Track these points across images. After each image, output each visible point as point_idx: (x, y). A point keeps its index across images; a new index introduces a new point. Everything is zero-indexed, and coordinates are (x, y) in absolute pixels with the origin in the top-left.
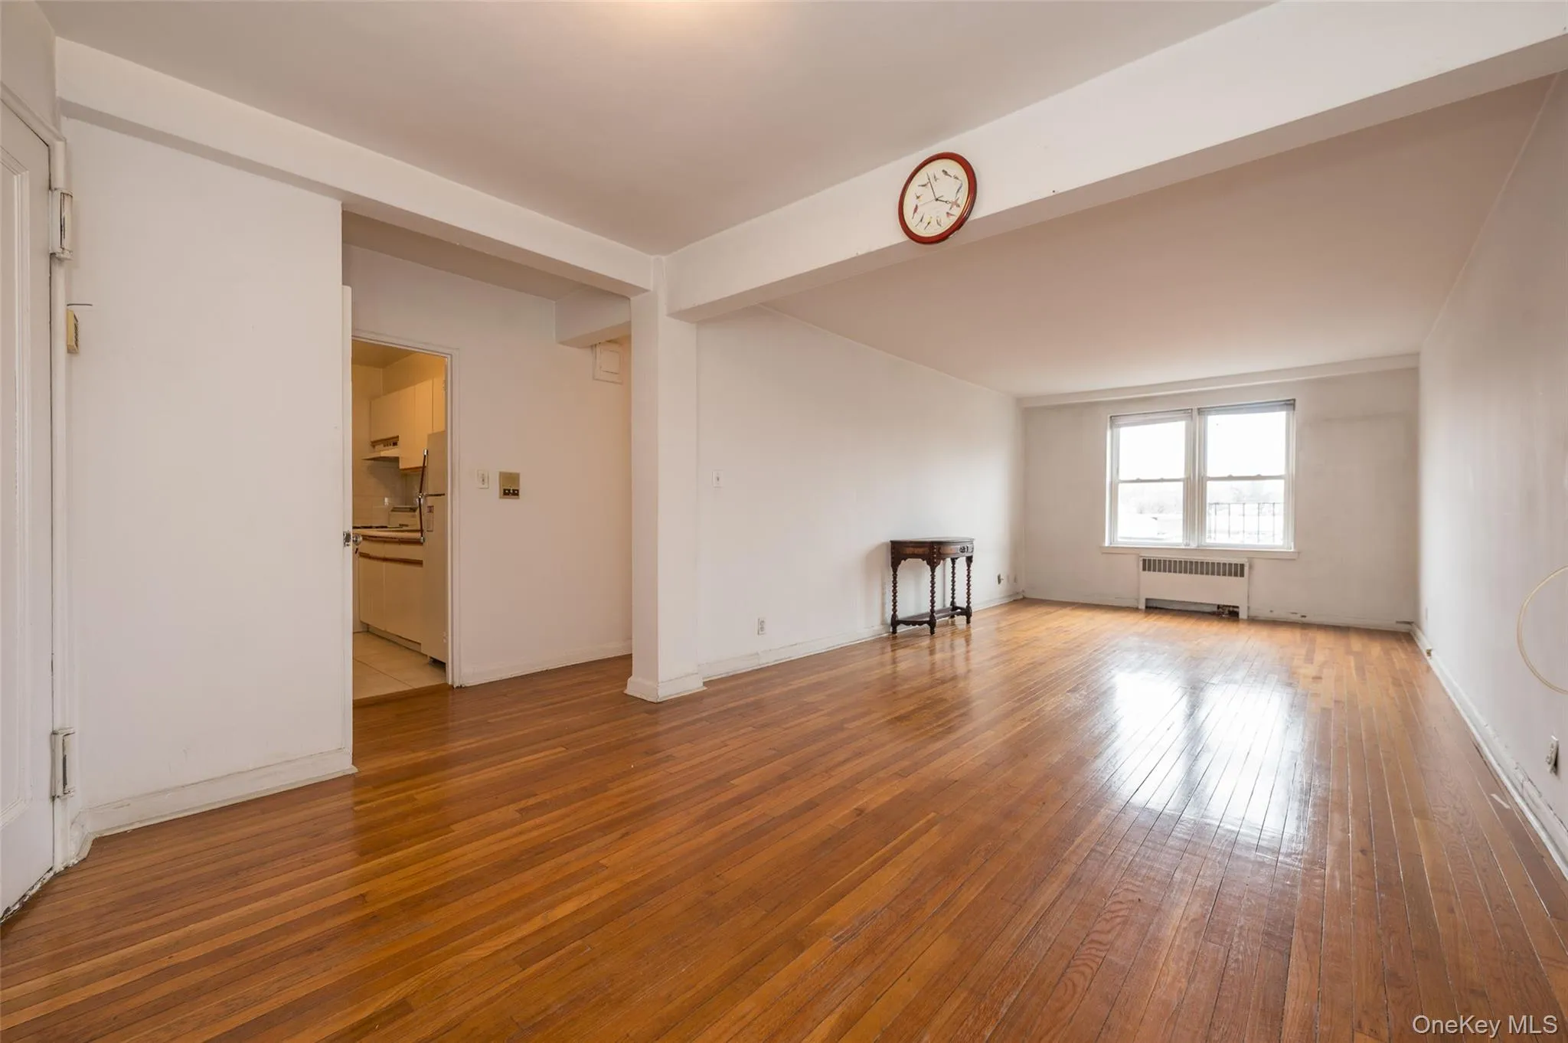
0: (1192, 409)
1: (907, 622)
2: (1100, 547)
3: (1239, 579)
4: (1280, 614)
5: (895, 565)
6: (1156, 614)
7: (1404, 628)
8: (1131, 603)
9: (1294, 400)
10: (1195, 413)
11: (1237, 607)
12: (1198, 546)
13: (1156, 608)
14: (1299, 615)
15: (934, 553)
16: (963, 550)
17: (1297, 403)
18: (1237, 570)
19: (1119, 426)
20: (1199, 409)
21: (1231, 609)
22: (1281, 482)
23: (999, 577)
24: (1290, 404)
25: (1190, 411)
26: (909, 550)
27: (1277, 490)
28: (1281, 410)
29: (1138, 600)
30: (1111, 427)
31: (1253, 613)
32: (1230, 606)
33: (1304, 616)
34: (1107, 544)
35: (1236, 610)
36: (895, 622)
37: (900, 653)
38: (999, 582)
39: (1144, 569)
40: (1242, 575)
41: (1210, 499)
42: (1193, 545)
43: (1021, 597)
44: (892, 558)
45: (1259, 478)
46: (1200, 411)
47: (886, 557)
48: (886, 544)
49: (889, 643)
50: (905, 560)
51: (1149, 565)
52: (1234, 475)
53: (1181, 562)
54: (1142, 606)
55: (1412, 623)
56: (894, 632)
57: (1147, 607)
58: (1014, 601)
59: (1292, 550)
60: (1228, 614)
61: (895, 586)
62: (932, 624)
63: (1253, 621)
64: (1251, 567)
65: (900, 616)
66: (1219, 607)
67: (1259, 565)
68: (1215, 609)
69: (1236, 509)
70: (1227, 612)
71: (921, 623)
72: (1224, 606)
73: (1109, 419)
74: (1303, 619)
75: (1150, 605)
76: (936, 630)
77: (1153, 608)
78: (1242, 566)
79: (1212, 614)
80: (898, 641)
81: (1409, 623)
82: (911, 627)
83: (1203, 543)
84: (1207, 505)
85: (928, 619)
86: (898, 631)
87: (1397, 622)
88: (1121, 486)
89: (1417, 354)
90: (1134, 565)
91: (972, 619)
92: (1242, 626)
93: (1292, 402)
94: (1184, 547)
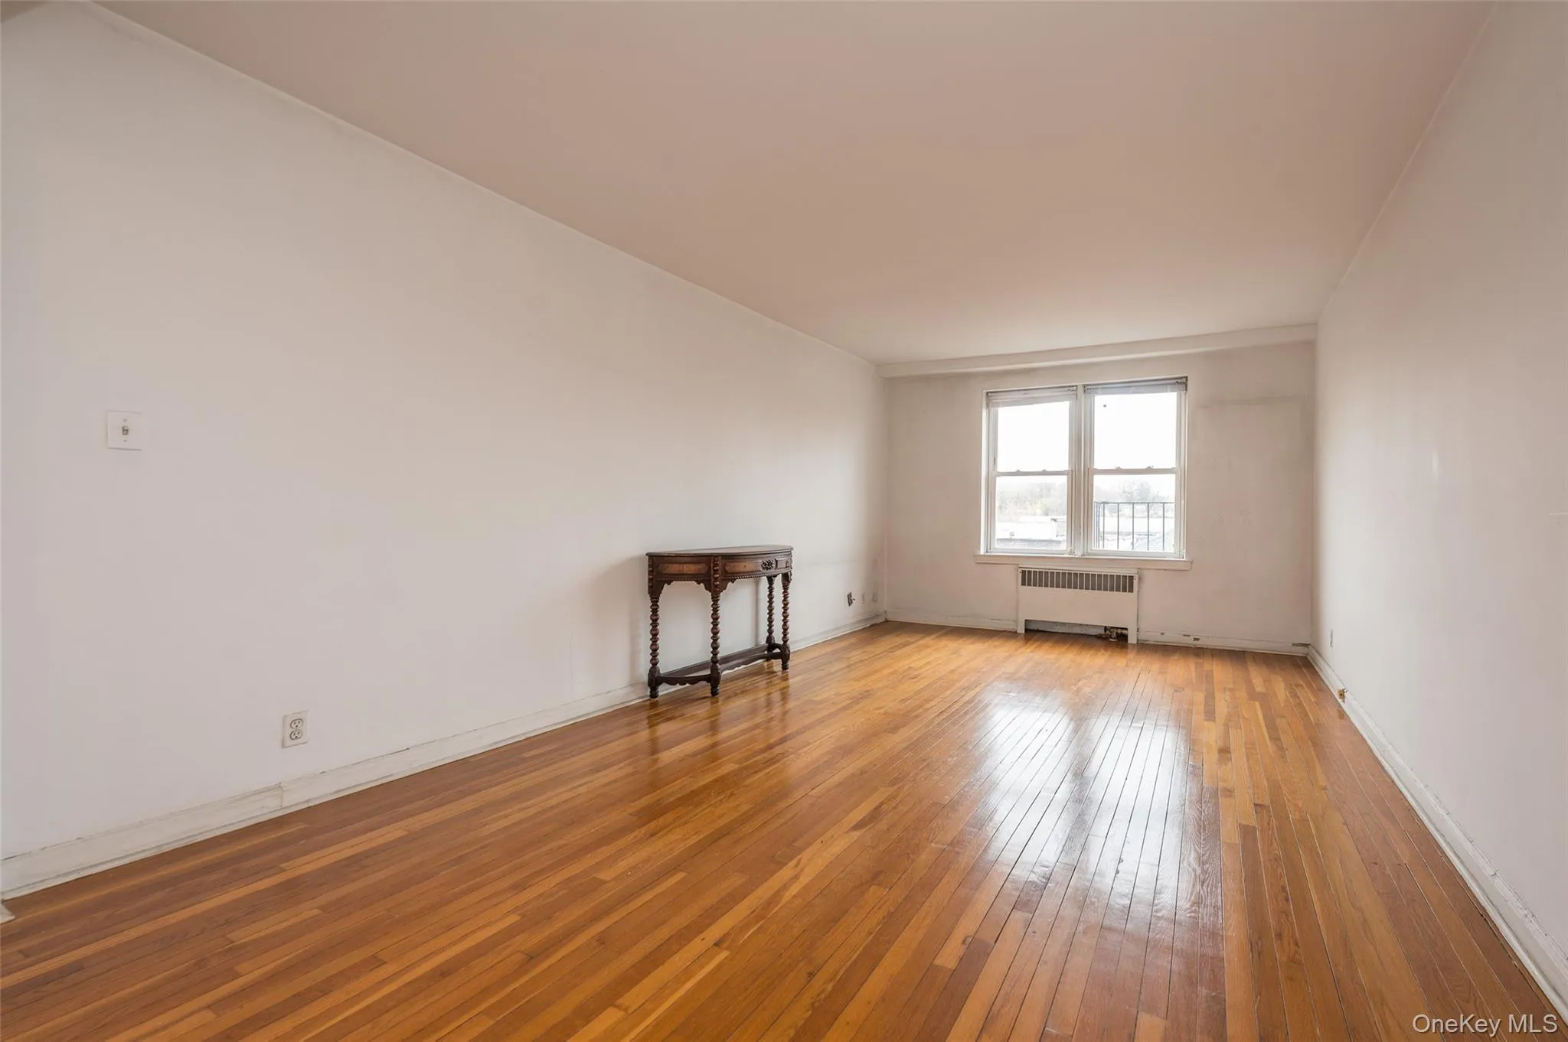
0: (1077, 386)
1: (672, 679)
2: (975, 556)
3: (1127, 594)
4: (1172, 637)
5: (655, 592)
6: (1036, 641)
7: (1300, 651)
8: (1010, 627)
9: (1186, 378)
10: (1081, 390)
11: (1126, 629)
12: (1083, 555)
13: (1038, 631)
14: (1192, 638)
15: (716, 571)
16: (767, 566)
17: (1189, 383)
18: (1125, 584)
19: (998, 405)
20: (1084, 386)
21: (1119, 631)
22: (1172, 477)
23: (850, 596)
24: (1182, 383)
25: (1075, 388)
26: (674, 568)
27: (1166, 487)
28: (1172, 391)
29: (1016, 621)
30: (988, 406)
31: (1143, 636)
32: (1117, 628)
33: (1198, 639)
34: (982, 552)
35: (1124, 632)
36: (655, 680)
37: (664, 729)
38: (850, 602)
39: (1023, 584)
40: (1131, 591)
41: (1097, 498)
42: (1078, 554)
43: (883, 620)
44: (650, 580)
45: (1149, 471)
46: (1086, 388)
47: (641, 579)
48: (640, 558)
49: (644, 715)
50: (669, 584)
51: (1030, 578)
52: (1123, 467)
53: (1064, 574)
54: (1021, 630)
55: (1309, 645)
56: (654, 695)
57: (1026, 630)
58: (872, 626)
59: (1184, 559)
60: (1114, 639)
61: (655, 623)
62: (714, 680)
63: (1144, 647)
64: (1140, 579)
65: (664, 668)
66: (1106, 628)
67: (1149, 576)
68: (1102, 632)
69: (1126, 510)
70: (1114, 635)
71: (694, 681)
72: (1112, 628)
73: (984, 395)
74: (1196, 642)
75: (1033, 627)
76: (720, 688)
77: (1035, 633)
78: (1131, 578)
79: (1099, 637)
80: (660, 710)
81: (1306, 645)
82: (678, 687)
83: (1089, 551)
84: (1094, 505)
85: (708, 672)
86: (660, 694)
87: (1293, 645)
88: (1000, 480)
89: (1314, 325)
90: (1010, 578)
91: (790, 663)
92: (1131, 655)
93: (1184, 380)
94: (1068, 556)
